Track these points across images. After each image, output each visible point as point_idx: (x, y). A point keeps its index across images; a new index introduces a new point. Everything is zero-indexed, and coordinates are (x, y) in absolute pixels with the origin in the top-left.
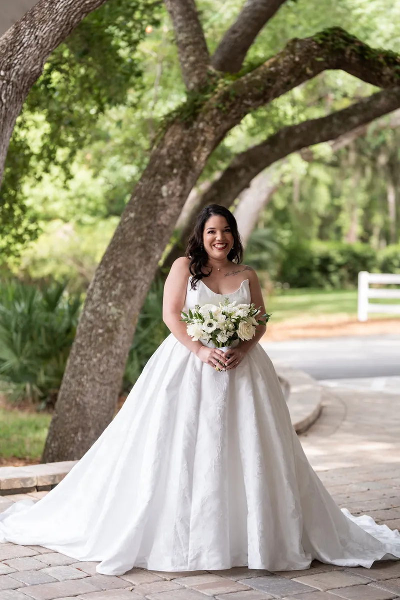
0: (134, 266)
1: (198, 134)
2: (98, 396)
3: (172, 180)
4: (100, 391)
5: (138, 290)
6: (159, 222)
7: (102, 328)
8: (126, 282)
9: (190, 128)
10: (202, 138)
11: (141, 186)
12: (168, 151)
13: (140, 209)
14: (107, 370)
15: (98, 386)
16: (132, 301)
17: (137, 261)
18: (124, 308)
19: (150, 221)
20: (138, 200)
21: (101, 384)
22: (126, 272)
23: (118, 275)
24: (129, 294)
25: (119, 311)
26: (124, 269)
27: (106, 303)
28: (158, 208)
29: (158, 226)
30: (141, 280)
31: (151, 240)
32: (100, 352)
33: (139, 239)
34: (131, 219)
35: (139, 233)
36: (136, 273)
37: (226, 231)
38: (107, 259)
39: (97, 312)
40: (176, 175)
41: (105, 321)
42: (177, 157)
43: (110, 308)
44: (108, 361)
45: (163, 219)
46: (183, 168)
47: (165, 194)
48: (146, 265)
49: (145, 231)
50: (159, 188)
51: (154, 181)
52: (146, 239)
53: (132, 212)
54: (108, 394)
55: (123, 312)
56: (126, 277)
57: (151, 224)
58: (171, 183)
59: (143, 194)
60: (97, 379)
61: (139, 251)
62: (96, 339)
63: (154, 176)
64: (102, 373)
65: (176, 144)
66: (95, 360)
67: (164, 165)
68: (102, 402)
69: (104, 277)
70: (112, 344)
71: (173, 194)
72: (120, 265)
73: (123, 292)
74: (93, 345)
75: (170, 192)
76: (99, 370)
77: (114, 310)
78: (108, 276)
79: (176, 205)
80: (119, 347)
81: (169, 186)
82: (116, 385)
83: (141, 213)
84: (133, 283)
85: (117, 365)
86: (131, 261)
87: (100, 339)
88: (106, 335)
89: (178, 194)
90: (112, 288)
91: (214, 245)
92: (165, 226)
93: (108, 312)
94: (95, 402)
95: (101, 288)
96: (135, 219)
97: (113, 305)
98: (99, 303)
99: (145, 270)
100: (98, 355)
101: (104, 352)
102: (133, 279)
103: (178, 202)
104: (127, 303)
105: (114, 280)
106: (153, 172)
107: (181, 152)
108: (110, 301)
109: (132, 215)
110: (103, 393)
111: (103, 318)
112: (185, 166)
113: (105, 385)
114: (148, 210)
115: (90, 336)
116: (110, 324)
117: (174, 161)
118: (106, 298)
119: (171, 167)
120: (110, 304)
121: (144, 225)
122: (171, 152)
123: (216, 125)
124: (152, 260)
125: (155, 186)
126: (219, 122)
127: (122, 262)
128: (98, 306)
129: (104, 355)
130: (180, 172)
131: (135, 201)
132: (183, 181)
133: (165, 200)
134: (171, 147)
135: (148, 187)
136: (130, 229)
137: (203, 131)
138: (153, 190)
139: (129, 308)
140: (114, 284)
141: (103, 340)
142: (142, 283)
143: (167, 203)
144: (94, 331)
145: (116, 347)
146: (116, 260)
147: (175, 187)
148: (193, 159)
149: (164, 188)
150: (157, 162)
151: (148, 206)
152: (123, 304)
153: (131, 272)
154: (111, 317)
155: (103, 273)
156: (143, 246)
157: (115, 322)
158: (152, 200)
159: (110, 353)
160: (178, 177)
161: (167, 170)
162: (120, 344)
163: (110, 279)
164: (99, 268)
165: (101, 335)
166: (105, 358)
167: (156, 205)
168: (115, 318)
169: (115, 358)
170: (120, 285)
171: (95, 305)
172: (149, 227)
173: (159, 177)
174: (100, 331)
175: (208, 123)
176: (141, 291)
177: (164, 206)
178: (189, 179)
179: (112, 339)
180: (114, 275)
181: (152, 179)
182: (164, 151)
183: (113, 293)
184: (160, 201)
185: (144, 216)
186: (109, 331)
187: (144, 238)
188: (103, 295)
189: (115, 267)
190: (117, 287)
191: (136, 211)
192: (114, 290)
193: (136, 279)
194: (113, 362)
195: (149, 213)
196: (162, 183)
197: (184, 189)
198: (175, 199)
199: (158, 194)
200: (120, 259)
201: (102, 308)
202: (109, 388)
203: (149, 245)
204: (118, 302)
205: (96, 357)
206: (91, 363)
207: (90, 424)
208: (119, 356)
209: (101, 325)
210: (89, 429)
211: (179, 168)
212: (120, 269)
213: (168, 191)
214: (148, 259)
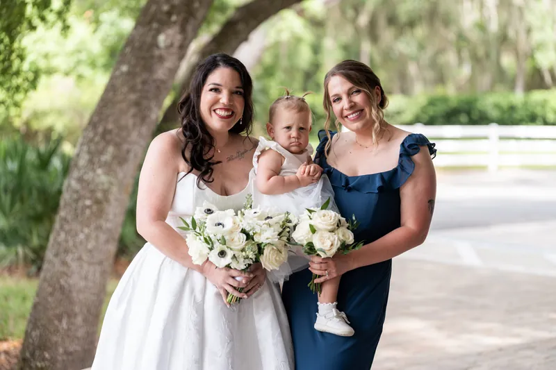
0: (127, 127)
2: (86, 278)
3: (170, 29)
4: (88, 272)
5: (131, 155)
6: (155, 77)
7: (90, 199)
8: (118, 145)
13: (133, 62)
14: (96, 247)
15: (85, 266)
16: (124, 168)
17: (131, 122)
18: (116, 177)
19: (145, 76)
20: (131, 51)
21: (89, 264)
22: (117, 135)
23: (108, 137)
24: (121, 159)
25: (110, 179)
26: (115, 131)
27: (94, 170)
28: (154, 61)
29: (155, 81)
30: (135, 143)
31: (146, 98)
32: (88, 226)
33: (133, 97)
34: (122, 74)
35: (132, 89)
36: (129, 135)
37: (237, 92)
38: (96, 119)
39: (84, 180)
40: (175, 23)
41: (93, 192)
42: (175, 2)
43: (98, 176)
44: (97, 237)
45: (160, 73)
46: (183, 15)
47: (162, 45)
48: (140, 125)
49: (140, 86)
50: (155, 37)
51: (150, 30)
52: (141, 97)
53: (124, 65)
54: (98, 275)
55: (113, 180)
56: (117, 139)
57: (146, 79)
58: (170, 32)
59: (137, 44)
60: (85, 257)
61: (133, 111)
62: (83, 212)
63: (150, 23)
64: (90, 251)
66: (82, 236)
67: (161, 11)
68: (90, 284)
69: (91, 141)
70: (101, 217)
71: (171, 45)
72: (110, 126)
73: (114, 157)
74: (79, 218)
75: (169, 41)
76: (87, 247)
77: (103, 178)
78: (97, 139)
79: (175, 57)
80: (110, 221)
81: (168, 35)
83: (134, 66)
84: (125, 147)
85: (107, 241)
86: (123, 122)
87: (88, 212)
88: (95, 208)
89: (177, 45)
90: (101, 153)
91: (214, 111)
92: (163, 82)
93: (97, 180)
94: (83, 284)
95: (89, 152)
96: (129, 73)
97: (103, 173)
98: (86, 170)
99: (139, 132)
100: (86, 230)
102: (126, 141)
103: (177, 54)
104: (118, 170)
105: (102, 144)
106: (148, 19)
108: (100, 167)
109: (124, 68)
110: (91, 273)
111: (91, 187)
112: (186, 12)
113: (93, 264)
114: (143, 62)
115: (76, 209)
116: (99, 195)
117: (173, 7)
118: (94, 164)
119: (169, 14)
120: (99, 171)
121: (139, 80)
124: (147, 120)
125: (151, 34)
127: (113, 122)
128: (85, 173)
129: (92, 231)
130: (180, 19)
131: (128, 52)
132: (183, 30)
133: (163, 52)
135: (143, 36)
136: (122, 84)
138: (148, 39)
139: (121, 175)
140: (104, 148)
141: (92, 213)
142: (137, 146)
143: (164, 55)
144: (80, 204)
145: (107, 220)
146: (106, 121)
147: (174, 37)
148: (194, 6)
149: (162, 39)
150: (154, 8)
151: (143, 58)
152: (114, 170)
153: (124, 134)
154: (100, 186)
155: (91, 135)
156: (137, 104)
157: (106, 192)
158: (146, 51)
159: (99, 228)
160: (177, 25)
161: (164, 17)
162: (111, 217)
163: (97, 143)
164: (86, 129)
165: (89, 207)
166: (93, 235)
167: (152, 57)
168: (105, 187)
169: (105, 234)
170: (111, 149)
171: (82, 171)
172: (144, 83)
173: (155, 25)
174: (88, 202)
176: (135, 155)
177: (161, 59)
178: (190, 28)
179: (101, 211)
180: (103, 136)
181: (147, 27)
183: (103, 158)
184: (157, 52)
185: (138, 69)
186: (98, 202)
187: (138, 94)
188: (91, 162)
189: (105, 128)
190: (108, 151)
191: (129, 63)
192: (104, 155)
193: (129, 142)
194: (103, 237)
195: (144, 66)
196: (158, 32)
197: (185, 39)
198: (174, 50)
199: (155, 44)
200: (111, 119)
201: (89, 176)
202: (98, 268)
203: (145, 103)
204: (109, 169)
205: (82, 232)
206: (78, 240)
207: (77, 309)
208: (109, 230)
209: (88, 195)
210: (76, 315)
211: (178, 14)
212: (110, 131)
213: (166, 40)
214: (143, 119)
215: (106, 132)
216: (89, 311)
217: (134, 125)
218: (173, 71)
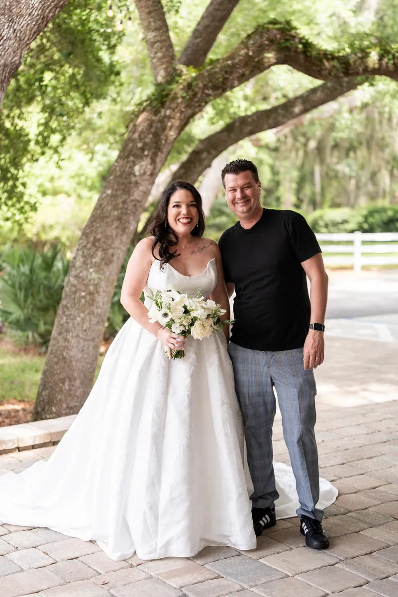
0: (112, 236)
1: (166, 120)
2: (83, 351)
3: (143, 161)
4: (84, 346)
5: (115, 258)
6: (133, 198)
7: (84, 291)
8: (105, 250)
9: (159, 115)
10: (169, 124)
11: (116, 167)
12: (140, 135)
13: (116, 187)
14: (90, 328)
15: (82, 341)
16: (110, 267)
17: (114, 232)
18: (104, 274)
19: (124, 197)
20: (114, 179)
21: (85, 340)
22: (104, 242)
23: (97, 244)
24: (107, 261)
25: (99, 276)
26: (103, 239)
27: (87, 270)
28: (132, 185)
29: (132, 201)
30: (119, 248)
31: (126, 214)
32: (83, 312)
33: (116, 213)
34: (108, 195)
35: (115, 208)
36: (113, 242)
37: (192, 205)
38: (88, 231)
39: (80, 277)
40: (147, 156)
41: (87, 286)
42: (147, 140)
43: (91, 273)
44: (91, 320)
45: (136, 195)
46: (153, 150)
47: (137, 173)
48: (122, 235)
49: (121, 205)
50: (132, 168)
51: (128, 162)
52: (122, 213)
53: (109, 189)
54: (91, 348)
55: (102, 277)
56: (105, 246)
57: (126, 199)
58: (143, 163)
59: (118, 174)
60: (81, 336)
61: (116, 224)
62: (79, 301)
63: (128, 157)
64: (85, 331)
65: (146, 129)
66: (79, 319)
67: (137, 148)
68: (86, 356)
69: (85, 247)
70: (93, 305)
71: (145, 173)
72: (99, 236)
73: (102, 259)
74: (77, 306)
75: (142, 172)
76: (83, 327)
77: (94, 275)
78: (89, 246)
79: (147, 182)
80: (100, 307)
81: (142, 166)
82: (97, 340)
83: (116, 190)
84: (111, 251)
85: (98, 323)
86: (108, 232)
87: (83, 301)
88: (88, 298)
89: (149, 173)
90: (92, 256)
91: (178, 220)
92: (138, 201)
93: (89, 277)
94: (80, 355)
95: (83, 256)
96: (112, 195)
97: (94, 271)
98: (81, 269)
99: (121, 240)
100: (82, 315)
101: (87, 312)
102: (111, 247)
103: (149, 180)
104: (106, 269)
105: (94, 249)
106: (127, 154)
107: (151, 136)
108: (91, 267)
109: (109, 192)
110: (86, 347)
111: (85, 282)
112: (155, 148)
113: (88, 340)
114: (123, 187)
115: (74, 299)
116: (91, 288)
117: (145, 144)
118: (87, 265)
119: (143, 149)
120: (91, 270)
121: (120, 200)
122: (142, 136)
123: (182, 112)
124: (127, 231)
125: (129, 166)
126: (184, 110)
127: (101, 233)
128: (81, 272)
129: (87, 315)
130: (150, 153)
131: (112, 180)
132: (153, 162)
133: (138, 178)
134: (142, 132)
135: (122, 167)
136: (108, 204)
137: (169, 118)
138: (127, 169)
139: (107, 273)
140: (94, 253)
141: (86, 302)
142: (119, 251)
143: (139, 181)
144: (77, 294)
145: (97, 308)
146: (96, 232)
147: (147, 167)
148: (161, 142)
149: (137, 168)
150: (131, 145)
151: (123, 184)
152: (102, 269)
153: (109, 242)
154: (92, 282)
155: (85, 243)
156: (119, 219)
157: (97, 286)
158: (125, 178)
159: (92, 313)
160: (149, 158)
161: (139, 152)
162: (101, 304)
163: (90, 248)
164: (80, 239)
165: (84, 297)
166: (88, 318)
167: (130, 183)
168: (96, 282)
169: (96, 317)
170: (99, 253)
171: (78, 271)
172: (124, 202)
173: (132, 158)
174: (83, 294)
175: (174, 110)
176: (118, 258)
177: (137, 183)
178: (158, 160)
179: (93, 300)
180: (94, 244)
181: (126, 160)
182: (136, 135)
183: (94, 260)
184: (133, 179)
185: (119, 193)
186: (91, 294)
187: (119, 212)
188: (85, 263)
189: (95, 238)
190: (97, 255)
191: (112, 188)
192: (95, 258)
193: (114, 248)
194: (94, 320)
195: (124, 190)
196: (135, 163)
197: (154, 168)
198: (146, 177)
199: (132, 173)
200: (100, 230)
201: (84, 274)
202: (91, 343)
203: (125, 217)
204: (98, 268)
205: (80, 316)
206: (76, 322)
207: (76, 375)
208: (100, 315)
209: (83, 288)
210: (75, 379)
211: (149, 150)
212: (99, 240)
213: (140, 171)
214: (124, 230)
215: (96, 240)
216: (84, 376)
217: (117, 236)
218: (147, 193)
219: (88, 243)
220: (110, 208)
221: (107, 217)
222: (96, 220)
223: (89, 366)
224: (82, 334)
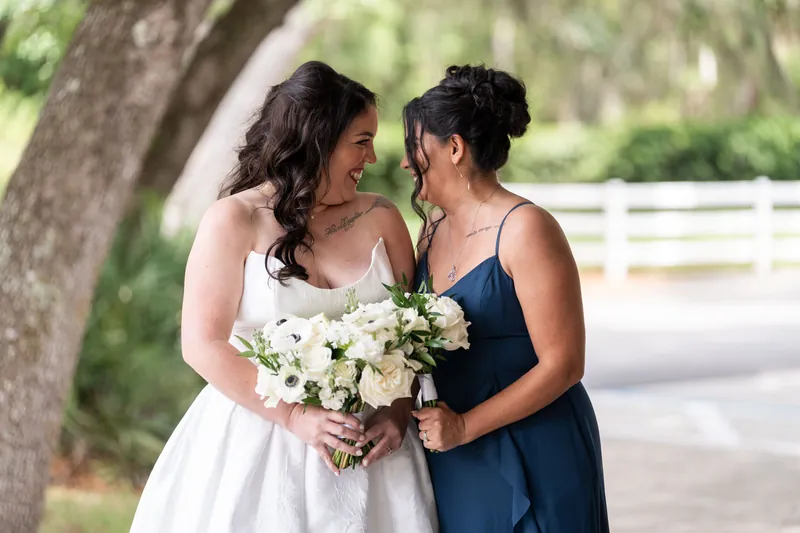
0: (80, 193)
2: (10, 474)
3: (156, 10)
4: (13, 462)
5: (88, 247)
6: (130, 101)
7: (14, 327)
8: (64, 228)
11: (89, 26)
13: (89, 72)
14: (28, 417)
15: (8, 451)
16: (77, 267)
17: (86, 184)
18: (61, 285)
19: (110, 99)
20: (85, 53)
21: (15, 447)
22: (62, 208)
23: (46, 213)
24: (70, 254)
25: (51, 290)
26: (59, 201)
27: (21, 275)
28: (128, 70)
29: (129, 108)
30: (95, 222)
31: (114, 139)
32: (12, 378)
34: (69, 96)
35: (88, 124)
38: (20, 182)
41: (20, 315)
43: (30, 285)
44: (28, 397)
45: (139, 93)
47: (141, 41)
48: (104, 191)
49: (102, 118)
50: (129, 27)
51: (119, 14)
52: (104, 137)
53: (72, 79)
54: (31, 467)
55: (58, 293)
56: (64, 217)
57: (114, 104)
58: (155, 16)
59: (96, 42)
60: (6, 436)
61: (90, 163)
63: (119, 1)
64: (17, 424)
68: (17, 486)
69: (16, 219)
70: (34, 360)
71: (158, 41)
72: (49, 193)
73: (58, 250)
75: (154, 34)
77: (39, 289)
78: (26, 216)
80: (51, 367)
81: (151, 25)
82: (45, 447)
83: (91, 81)
84: (77, 230)
85: (48, 405)
86: (72, 183)
87: (11, 352)
88: (23, 343)
89: (169, 39)
90: (33, 242)
93: (26, 293)
95: (12, 242)
96: (81, 94)
97: (37, 278)
99: (103, 202)
100: (9, 386)
101: (20, 378)
102: (79, 221)
105: (35, 226)
108: (31, 268)
109: (74, 85)
110: (19, 465)
111: (17, 305)
113: (22, 448)
114: (107, 74)
116: (32, 320)
118: (20, 263)
120: (31, 276)
121: (99, 107)
124: (116, 180)
125: (120, 23)
127: (55, 185)
129: (21, 386)
131: (77, 56)
132: (179, 13)
133: (143, 53)
135: (106, 26)
136: (70, 114)
138: (116, 31)
139: (70, 283)
140: (38, 233)
141: (18, 352)
142: (98, 230)
143: (145, 60)
145: (46, 367)
146: (42, 183)
147: (163, 26)
149: (141, 31)
151: (107, 66)
152: (58, 274)
153: (75, 206)
154: (33, 305)
155: (14, 210)
156: (98, 150)
157: (44, 315)
158: (112, 53)
159: (32, 381)
160: (169, 3)
162: (54, 360)
163: (27, 225)
165: (15, 343)
166: (23, 394)
167: (124, 63)
168: (42, 305)
169: (43, 391)
170: (51, 235)
172: (110, 111)
173: (128, 5)
174: (11, 334)
176: (96, 247)
177: (140, 67)
179: (36, 350)
180: (37, 212)
181: (113, 10)
183: (37, 252)
184: (132, 56)
185: (98, 88)
186: (29, 333)
187: (99, 133)
188: (14, 257)
189: (39, 197)
190: (45, 240)
191: (82, 76)
192: (39, 246)
193: (84, 223)
194: (38, 398)
195: (108, 81)
196: (135, 17)
197: (182, 29)
198: (164, 49)
199: (128, 41)
200: (50, 180)
201: (12, 286)
202: (31, 455)
203: (111, 148)
204: (48, 271)
208: (51, 386)
209: (11, 320)
212: (49, 204)
213: (148, 32)
214: (109, 178)
217: (93, 190)
219: (20, 212)
220: (75, 124)
221: (68, 147)
222: (41, 156)
223: (24, 510)
224: (9, 433)
